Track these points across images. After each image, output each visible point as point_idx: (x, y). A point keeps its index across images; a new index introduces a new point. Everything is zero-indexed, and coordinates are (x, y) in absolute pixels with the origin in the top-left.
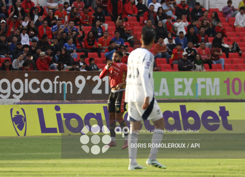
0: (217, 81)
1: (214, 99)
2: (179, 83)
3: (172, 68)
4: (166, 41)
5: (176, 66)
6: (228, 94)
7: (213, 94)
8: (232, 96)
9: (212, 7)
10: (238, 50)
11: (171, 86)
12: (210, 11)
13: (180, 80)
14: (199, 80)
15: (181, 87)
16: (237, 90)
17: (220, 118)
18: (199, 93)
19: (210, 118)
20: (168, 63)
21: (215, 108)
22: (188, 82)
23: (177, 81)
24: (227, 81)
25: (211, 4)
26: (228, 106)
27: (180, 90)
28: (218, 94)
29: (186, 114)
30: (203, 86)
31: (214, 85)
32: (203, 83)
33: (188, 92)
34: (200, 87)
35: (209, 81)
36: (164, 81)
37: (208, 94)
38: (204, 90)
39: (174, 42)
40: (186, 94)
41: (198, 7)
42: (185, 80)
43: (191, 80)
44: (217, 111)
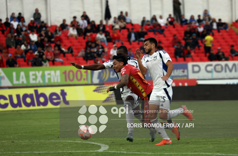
0: (58, 73)
1: (57, 84)
2: (33, 75)
3: (28, 65)
4: (23, 47)
5: (30, 63)
6: (66, 80)
7: (56, 81)
8: (69, 82)
9: (53, 24)
10: (72, 52)
11: (27, 77)
12: (52, 26)
13: (34, 73)
14: (46, 73)
15: (34, 77)
16: (71, 77)
17: (61, 97)
18: (47, 81)
19: (54, 97)
20: (25, 61)
21: (58, 90)
22: (39, 74)
23: (31, 73)
24: (65, 73)
25: (52, 22)
26: (66, 89)
27: (33, 79)
28: (59, 81)
29: (38, 96)
30: (49, 76)
31: (57, 75)
32: (49, 74)
33: (39, 80)
34: (47, 77)
35: (53, 73)
36: (22, 74)
37: (52, 81)
38: (49, 79)
39: (29, 47)
40: (37, 82)
41: (43, 24)
42: (37, 73)
43: (41, 72)
44: (59, 93)
